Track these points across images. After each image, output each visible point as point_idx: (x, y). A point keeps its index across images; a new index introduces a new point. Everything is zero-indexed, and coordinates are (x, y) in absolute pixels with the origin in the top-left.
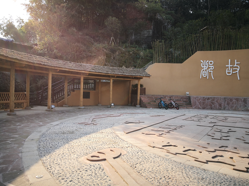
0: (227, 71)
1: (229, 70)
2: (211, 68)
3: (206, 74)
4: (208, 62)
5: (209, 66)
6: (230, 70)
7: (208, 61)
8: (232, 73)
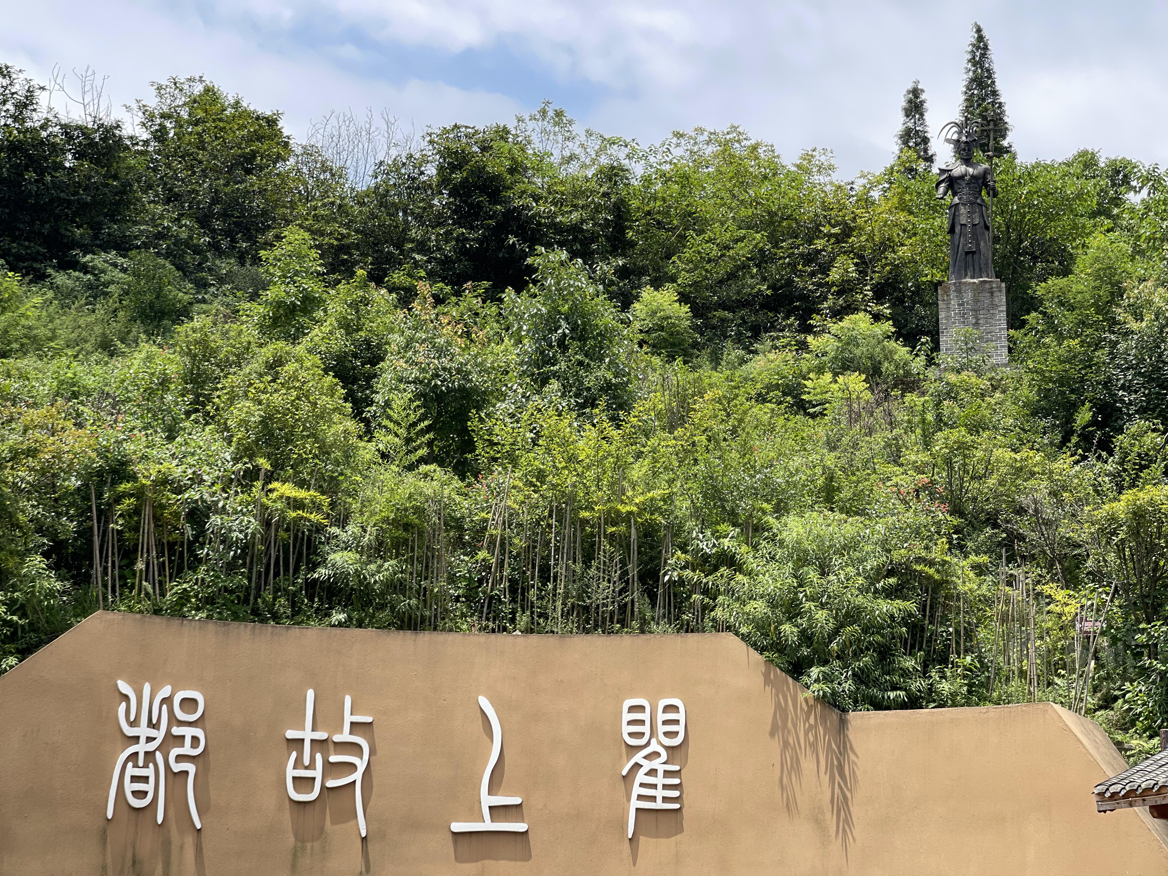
0: (291, 772)
1: (307, 762)
2: (188, 741)
3: (149, 787)
4: (167, 701)
5: (176, 731)
6: (311, 766)
7: (166, 691)
8: (323, 787)
